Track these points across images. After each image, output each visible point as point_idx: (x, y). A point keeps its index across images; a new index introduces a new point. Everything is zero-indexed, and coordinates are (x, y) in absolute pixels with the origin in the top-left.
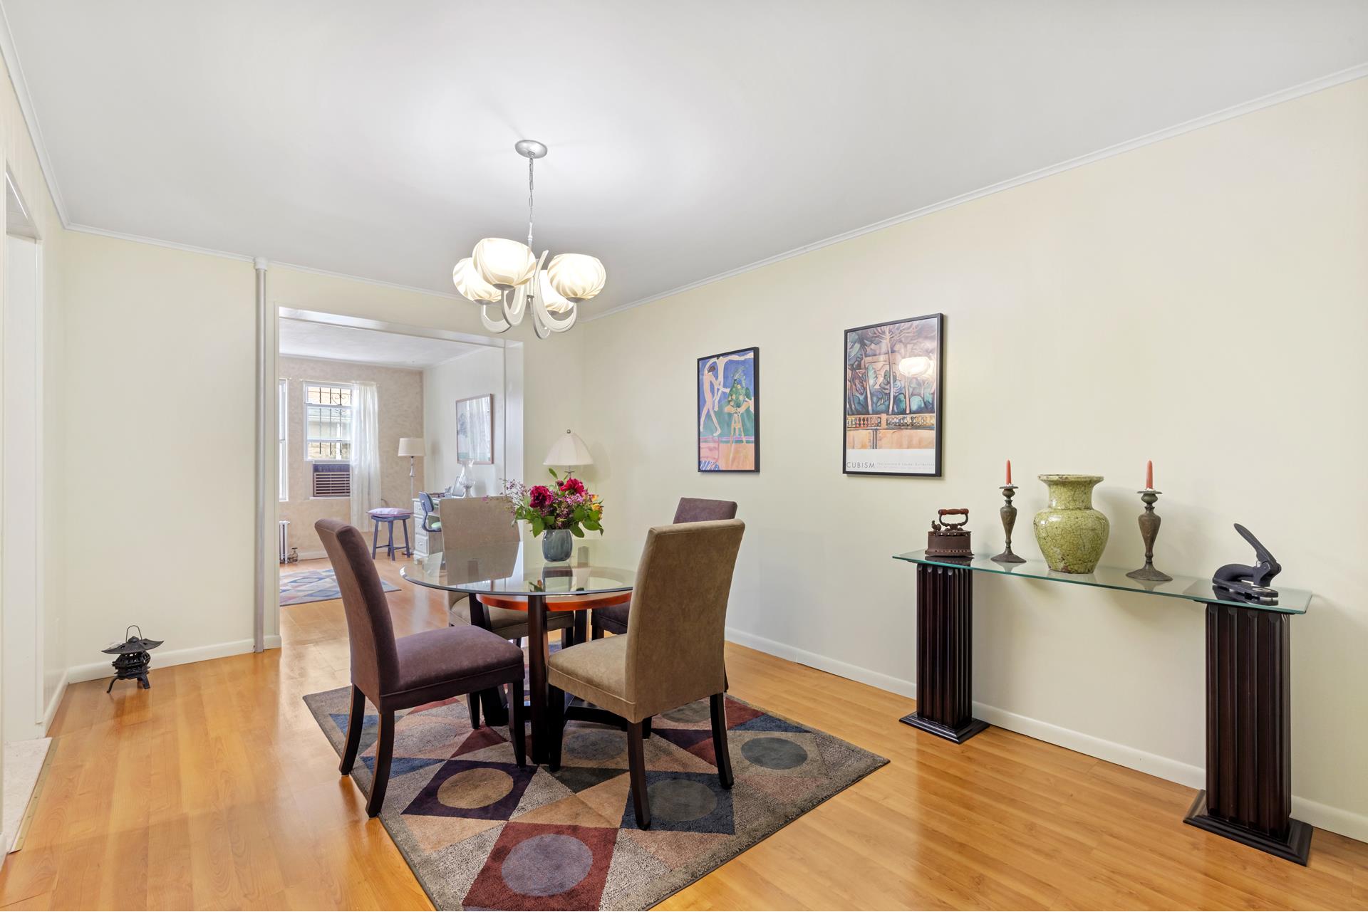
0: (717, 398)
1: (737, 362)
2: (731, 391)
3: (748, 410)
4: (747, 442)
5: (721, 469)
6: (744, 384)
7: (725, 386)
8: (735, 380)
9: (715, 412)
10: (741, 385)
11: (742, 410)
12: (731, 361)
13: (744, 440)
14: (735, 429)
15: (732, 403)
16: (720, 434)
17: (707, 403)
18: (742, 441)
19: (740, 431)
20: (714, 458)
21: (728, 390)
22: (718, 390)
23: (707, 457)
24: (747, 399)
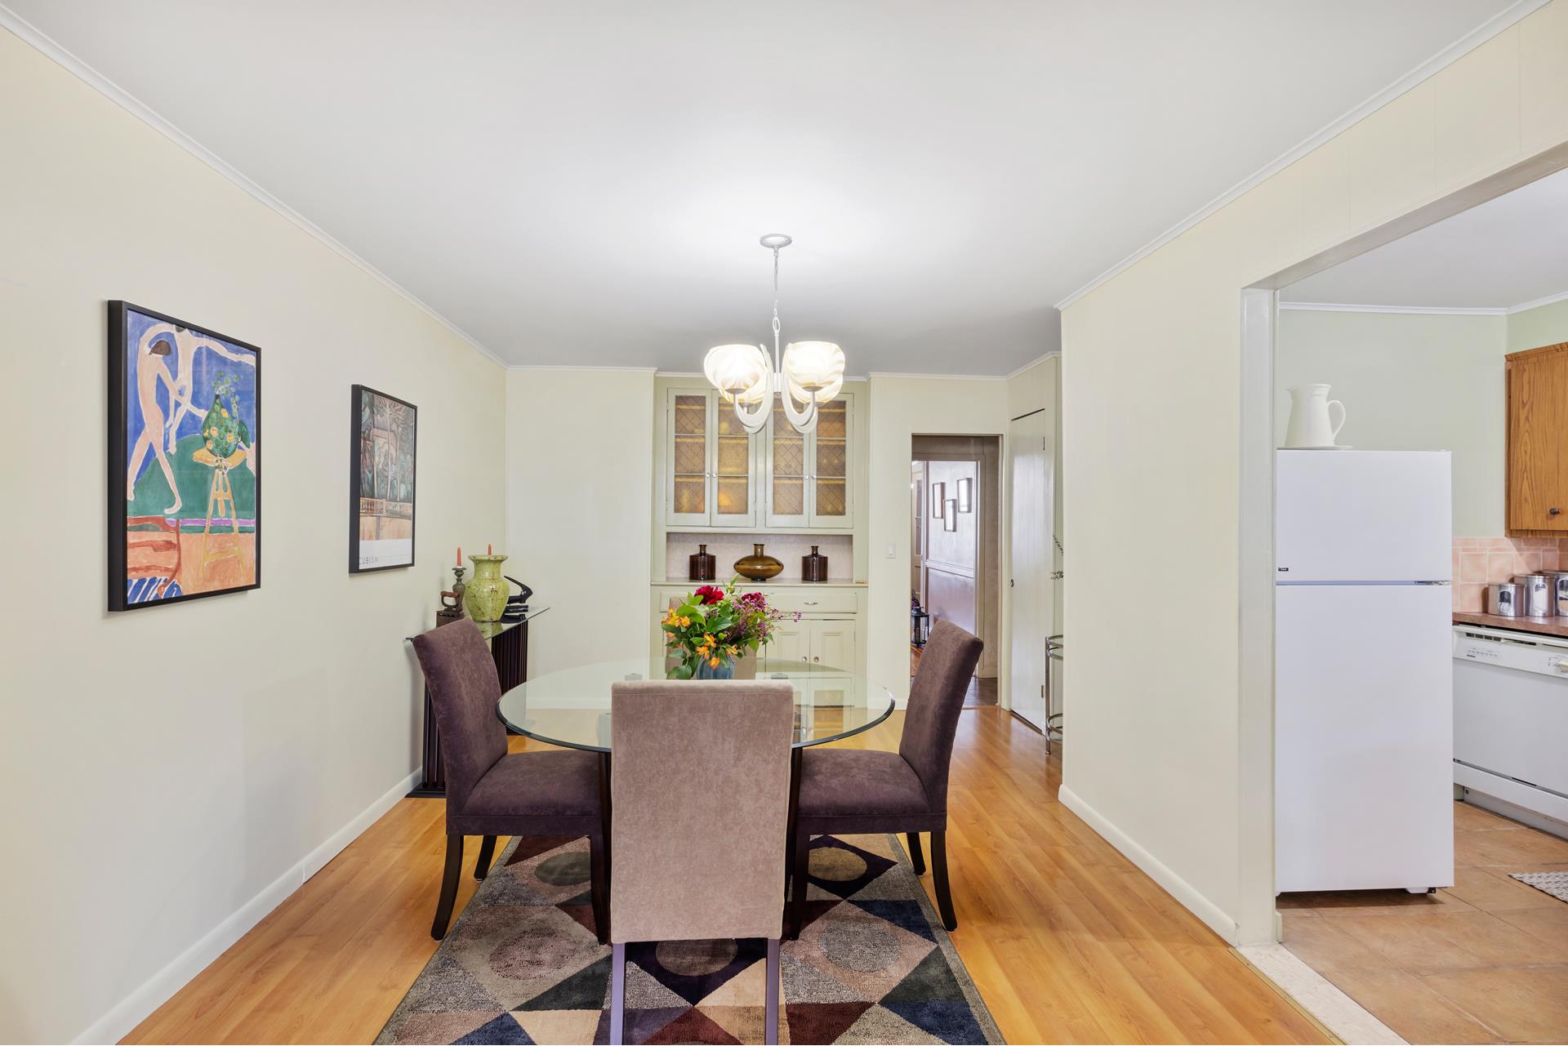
0: (175, 422)
1: (223, 361)
2: (208, 417)
3: (243, 466)
4: (242, 531)
5: (185, 593)
6: (235, 410)
7: (195, 401)
8: (217, 397)
9: (169, 455)
10: (230, 410)
11: (230, 463)
12: (211, 354)
13: (236, 526)
14: (216, 502)
15: (210, 445)
16: (181, 511)
17: (147, 429)
18: (231, 529)
19: (228, 507)
20: (167, 570)
21: (202, 414)
22: (178, 405)
23: (148, 568)
24: (241, 444)
